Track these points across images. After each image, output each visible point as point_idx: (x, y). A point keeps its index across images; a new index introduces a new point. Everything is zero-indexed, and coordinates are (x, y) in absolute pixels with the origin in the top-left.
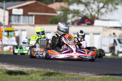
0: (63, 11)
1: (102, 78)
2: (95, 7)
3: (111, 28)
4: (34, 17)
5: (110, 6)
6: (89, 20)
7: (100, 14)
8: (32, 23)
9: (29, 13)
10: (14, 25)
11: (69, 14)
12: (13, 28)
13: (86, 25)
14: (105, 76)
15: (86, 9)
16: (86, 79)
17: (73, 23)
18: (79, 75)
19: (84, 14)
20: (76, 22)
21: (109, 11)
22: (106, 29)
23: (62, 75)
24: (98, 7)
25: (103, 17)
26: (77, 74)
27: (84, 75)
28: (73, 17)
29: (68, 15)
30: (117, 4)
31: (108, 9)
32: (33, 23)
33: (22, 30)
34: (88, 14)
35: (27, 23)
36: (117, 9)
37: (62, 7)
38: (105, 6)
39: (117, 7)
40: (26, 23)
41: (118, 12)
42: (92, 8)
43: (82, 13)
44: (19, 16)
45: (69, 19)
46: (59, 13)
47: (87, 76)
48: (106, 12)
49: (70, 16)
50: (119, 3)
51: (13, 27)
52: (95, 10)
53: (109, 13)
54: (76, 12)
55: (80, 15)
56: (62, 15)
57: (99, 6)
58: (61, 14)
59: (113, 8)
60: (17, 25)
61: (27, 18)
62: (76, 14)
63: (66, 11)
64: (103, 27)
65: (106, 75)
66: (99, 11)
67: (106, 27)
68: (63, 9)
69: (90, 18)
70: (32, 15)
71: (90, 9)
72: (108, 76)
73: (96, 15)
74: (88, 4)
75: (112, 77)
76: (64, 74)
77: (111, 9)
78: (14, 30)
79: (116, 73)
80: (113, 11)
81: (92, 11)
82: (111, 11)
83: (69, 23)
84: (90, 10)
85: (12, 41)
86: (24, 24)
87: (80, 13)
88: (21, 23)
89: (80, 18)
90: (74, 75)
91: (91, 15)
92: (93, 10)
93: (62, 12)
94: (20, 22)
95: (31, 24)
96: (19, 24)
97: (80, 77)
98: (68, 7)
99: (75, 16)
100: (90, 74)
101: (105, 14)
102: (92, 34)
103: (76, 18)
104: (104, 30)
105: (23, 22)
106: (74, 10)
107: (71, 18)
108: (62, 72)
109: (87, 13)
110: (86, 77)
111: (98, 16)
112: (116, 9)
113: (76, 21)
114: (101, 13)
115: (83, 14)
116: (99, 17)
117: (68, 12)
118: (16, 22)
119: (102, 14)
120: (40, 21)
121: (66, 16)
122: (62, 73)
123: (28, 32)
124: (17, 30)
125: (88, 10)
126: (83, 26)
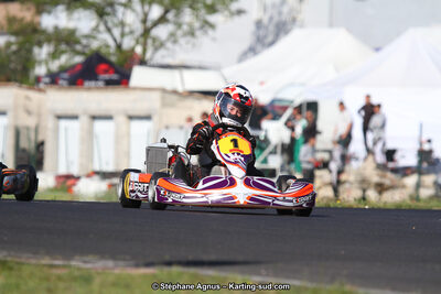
0: (15, 34)
1: (154, 276)
2: (131, 18)
3: (191, 93)
5: (187, 16)
7: (150, 41)
11: (40, 44)
13: (101, 84)
14: (166, 270)
15: (102, 28)
16: (97, 281)
17: (54, 79)
18: (70, 266)
19: (95, 45)
20: (66, 75)
21: (185, 35)
22: (174, 97)
23: (11, 269)
24: (144, 21)
25: (160, 56)
26: (66, 263)
27: (89, 266)
28: (54, 55)
29: (36, 50)
30: (212, 9)
31: (179, 25)
34: (107, 46)
36: (212, 26)
37: (11, 20)
38: (170, 16)
39: (212, 18)
41: (214, 39)
42: (122, 24)
43: (84, 41)
45: (40, 63)
47: (100, 271)
48: (172, 35)
49: (43, 52)
50: (219, 7)
53: (182, 41)
54: (66, 39)
55: (78, 47)
56: (15, 48)
57: (146, 15)
58: (8, 45)
59: (197, 25)
62: (63, 47)
63: (30, 35)
64: (164, 91)
65: (169, 264)
66: (146, 32)
67: (175, 92)
68: (16, 27)
69: (113, 59)
71: (116, 26)
72: (176, 270)
73: (139, 50)
74: (108, 10)
75: (193, 270)
76: (18, 263)
77: (190, 25)
79: (205, 258)
81: (123, 35)
82: (192, 33)
83: (38, 79)
84: (117, 32)
87: (78, 42)
89: (78, 59)
90: (52, 266)
91: (119, 47)
92: (127, 30)
93: (13, 39)
97: (76, 273)
98: (37, 19)
99: (63, 52)
100: (110, 263)
101: (169, 45)
102: (121, 119)
103: (64, 60)
104: (164, 104)
106: (57, 29)
107: (44, 59)
108: (10, 255)
109: (104, 41)
110: (98, 274)
111: (145, 50)
112: (207, 25)
113: (63, 69)
114: (154, 40)
115: (89, 46)
117: (37, 37)
119: (159, 45)
121: (30, 51)
122: (9, 259)
125: (109, 30)
126: (89, 89)
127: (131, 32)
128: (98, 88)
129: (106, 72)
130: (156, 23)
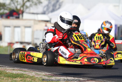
7: (25, 7)
20: (5, 15)
21: (34, 5)
24: (23, 1)
25: (27, 10)
31: (33, 2)
42: (17, 2)
43: (7, 6)
53: (34, 7)
54: (2, 6)
62: (1, 8)
80: (38, 4)
81: (18, 5)
82: (36, 4)
87: (5, 6)
89: (7, 11)
91: (16, 8)
111: (23, 9)
116: (25, 10)
119: (27, 7)
125: (14, 3)
127: (20, 4)
130: (26, 2)
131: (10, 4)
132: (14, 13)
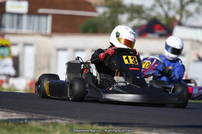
0: (109, 7)
4: (50, 19)
6: (162, 27)
7: (184, 15)
8: (46, 29)
9: (41, 11)
10: (9, 34)
11: (122, 13)
12: (8, 40)
15: (158, 4)
19: (153, 14)
22: (198, 44)
24: (181, 1)
25: (190, 21)
29: (120, 16)
32: (49, 31)
33: (26, 45)
34: (160, 15)
35: (35, 31)
40: (33, 29)
42: (169, 3)
43: (147, 12)
44: (20, 15)
46: (101, 11)
48: (198, 11)
49: (124, 17)
51: (7, 37)
52: (174, 7)
54: (137, 11)
56: (108, 15)
58: (105, 13)
60: (15, 34)
61: (35, 19)
62: (135, 15)
63: (117, 8)
64: (192, 41)
66: (183, 7)
67: (198, 41)
68: (109, 3)
69: (164, 22)
70: (46, 15)
71: (165, 3)
73: (178, 17)
78: (9, 43)
81: (169, 9)
84: (166, 7)
85: (6, 66)
86: (30, 31)
87: (143, 12)
88: (24, 30)
89: (144, 22)
91: (167, 16)
92: (172, 6)
93: (107, 10)
94: (21, 28)
95: (43, 31)
96: (19, 31)
99: (135, 18)
101: (196, 15)
103: (136, 22)
104: (193, 48)
105: (28, 28)
106: (132, 5)
109: (159, 12)
111: (181, 18)
114: (187, 12)
115: (150, 15)
116: (184, 20)
117: (120, 9)
118: (12, 27)
119: (189, 15)
120: (62, 26)
121: (116, 17)
123: (38, 49)
124: (15, 44)
125: (161, 6)
126: (150, 38)
128: (154, 38)
129: (159, 29)
130: (187, 3)
131: (152, 8)
132: (157, 26)
